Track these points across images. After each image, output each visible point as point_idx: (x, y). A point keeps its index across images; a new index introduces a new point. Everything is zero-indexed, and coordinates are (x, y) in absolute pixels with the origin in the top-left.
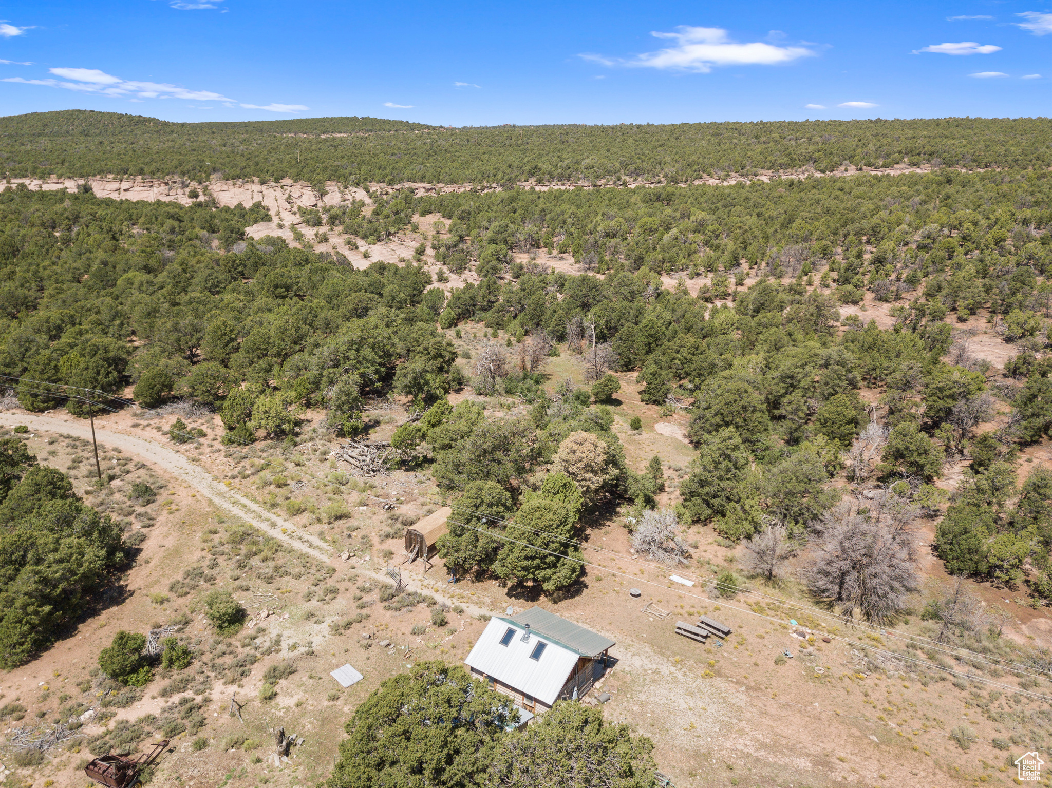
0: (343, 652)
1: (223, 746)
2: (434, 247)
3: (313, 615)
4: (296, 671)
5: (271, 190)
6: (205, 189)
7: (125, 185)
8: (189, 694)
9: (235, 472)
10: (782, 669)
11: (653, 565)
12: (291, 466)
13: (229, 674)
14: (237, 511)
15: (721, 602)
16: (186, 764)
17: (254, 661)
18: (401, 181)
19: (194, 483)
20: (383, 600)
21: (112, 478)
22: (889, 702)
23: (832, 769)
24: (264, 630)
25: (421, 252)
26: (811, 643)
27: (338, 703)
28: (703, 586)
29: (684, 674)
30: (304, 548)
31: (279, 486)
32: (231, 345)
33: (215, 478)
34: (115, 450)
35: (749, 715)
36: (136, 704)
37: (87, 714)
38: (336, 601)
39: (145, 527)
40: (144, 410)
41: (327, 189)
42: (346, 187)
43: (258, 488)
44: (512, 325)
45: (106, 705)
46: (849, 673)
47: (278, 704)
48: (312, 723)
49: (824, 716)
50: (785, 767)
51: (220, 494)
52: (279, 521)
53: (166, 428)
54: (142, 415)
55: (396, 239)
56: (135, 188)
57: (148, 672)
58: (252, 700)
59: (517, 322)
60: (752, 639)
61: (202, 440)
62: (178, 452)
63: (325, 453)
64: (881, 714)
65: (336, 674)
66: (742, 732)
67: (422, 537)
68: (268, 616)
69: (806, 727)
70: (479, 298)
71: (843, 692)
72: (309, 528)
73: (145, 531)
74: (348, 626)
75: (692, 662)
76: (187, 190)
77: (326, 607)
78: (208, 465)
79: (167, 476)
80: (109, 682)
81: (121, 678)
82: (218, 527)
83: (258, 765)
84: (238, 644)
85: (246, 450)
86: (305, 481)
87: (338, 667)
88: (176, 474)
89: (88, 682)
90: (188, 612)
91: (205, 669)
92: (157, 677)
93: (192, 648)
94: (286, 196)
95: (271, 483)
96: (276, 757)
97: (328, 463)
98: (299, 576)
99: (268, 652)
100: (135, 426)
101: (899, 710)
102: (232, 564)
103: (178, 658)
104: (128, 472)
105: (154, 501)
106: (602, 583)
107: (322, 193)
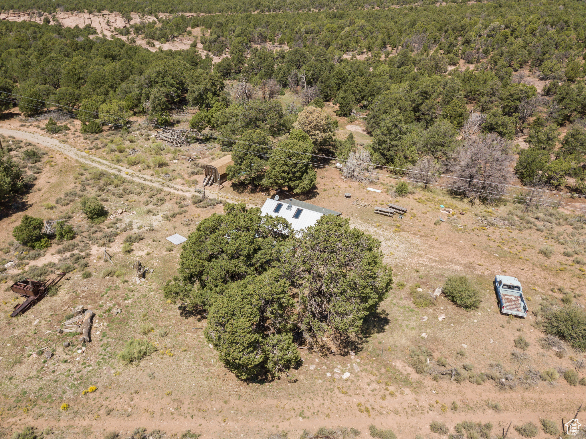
0: (172, 229)
1: (102, 275)
2: (202, 43)
3: (151, 212)
4: (143, 238)
5: (96, 17)
6: (54, 17)
7: (3, 16)
8: (76, 252)
9: (92, 146)
10: (438, 227)
11: (356, 183)
12: (128, 143)
13: (101, 242)
14: (94, 164)
15: (399, 198)
16: (79, 285)
17: (116, 235)
18: (178, 11)
19: (66, 152)
20: (194, 203)
21: (10, 150)
22: (502, 239)
23: (475, 269)
24: (121, 220)
25: (194, 45)
26: (453, 215)
27: (173, 252)
28: (386, 192)
29: (383, 231)
30: (142, 181)
31: (121, 152)
32: (80, 81)
33: (78, 150)
34: (10, 137)
35: (423, 248)
36: (41, 258)
37: (9, 264)
38: (165, 205)
39: (35, 173)
40: (27, 118)
41: (131, 16)
42: (143, 16)
43: (107, 154)
44: (254, 79)
45: (22, 259)
46: (478, 227)
47: (135, 255)
48: (158, 263)
49: (466, 247)
50: (448, 270)
51: (82, 157)
52: (123, 169)
53: (44, 126)
54: (26, 121)
55: (178, 40)
56: (9, 18)
57: (47, 241)
58: (118, 253)
59: (258, 76)
60: (419, 214)
61: (67, 132)
62: (52, 138)
63: (148, 136)
64: (498, 244)
65: (169, 239)
66: (421, 255)
67: (215, 169)
68: (122, 212)
69: (457, 252)
70: (233, 65)
71: (475, 236)
72: (142, 171)
73: (36, 175)
74: (174, 216)
75: (386, 225)
76: (43, 18)
77: (159, 208)
78: (73, 144)
79: (47, 149)
80: (21, 247)
81: (29, 244)
82: (84, 172)
83: (126, 283)
84: (105, 227)
85: (97, 135)
86: (137, 149)
87: (170, 235)
88: (53, 148)
89: (8, 248)
90: (70, 213)
91: (85, 240)
92: (54, 245)
93: (75, 229)
94: (106, 21)
95: (115, 151)
96: (137, 279)
97: (151, 141)
98: (140, 194)
99: (125, 230)
100: (22, 126)
101: (508, 242)
102: (96, 189)
103: (66, 233)
104: (20, 147)
105: (39, 161)
106: (326, 193)
107: (129, 20)
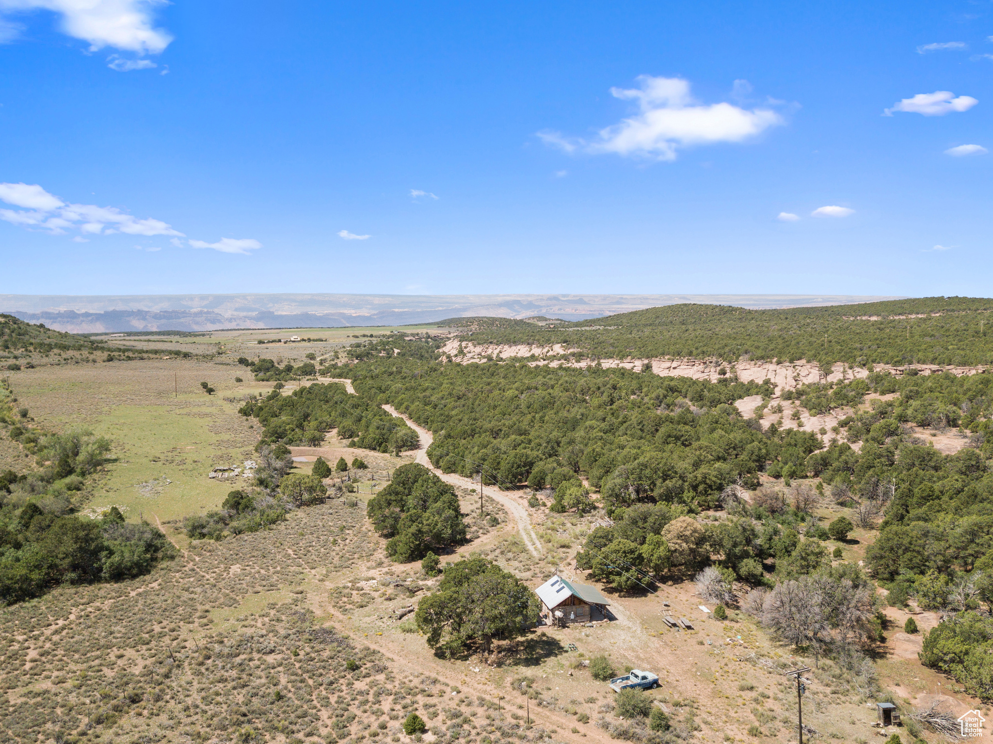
5: (784, 370)
6: (733, 367)
7: (675, 364)
14: (525, 536)
19: (520, 523)
25: (844, 424)
29: (642, 633)
33: (531, 523)
34: (502, 505)
39: (482, 534)
40: (531, 492)
41: (833, 369)
56: (681, 367)
61: (542, 508)
62: (527, 511)
75: (653, 631)
76: (718, 368)
78: (534, 518)
79: (511, 519)
82: (510, 539)
88: (516, 519)
94: (795, 374)
105: (496, 526)
107: (827, 373)
